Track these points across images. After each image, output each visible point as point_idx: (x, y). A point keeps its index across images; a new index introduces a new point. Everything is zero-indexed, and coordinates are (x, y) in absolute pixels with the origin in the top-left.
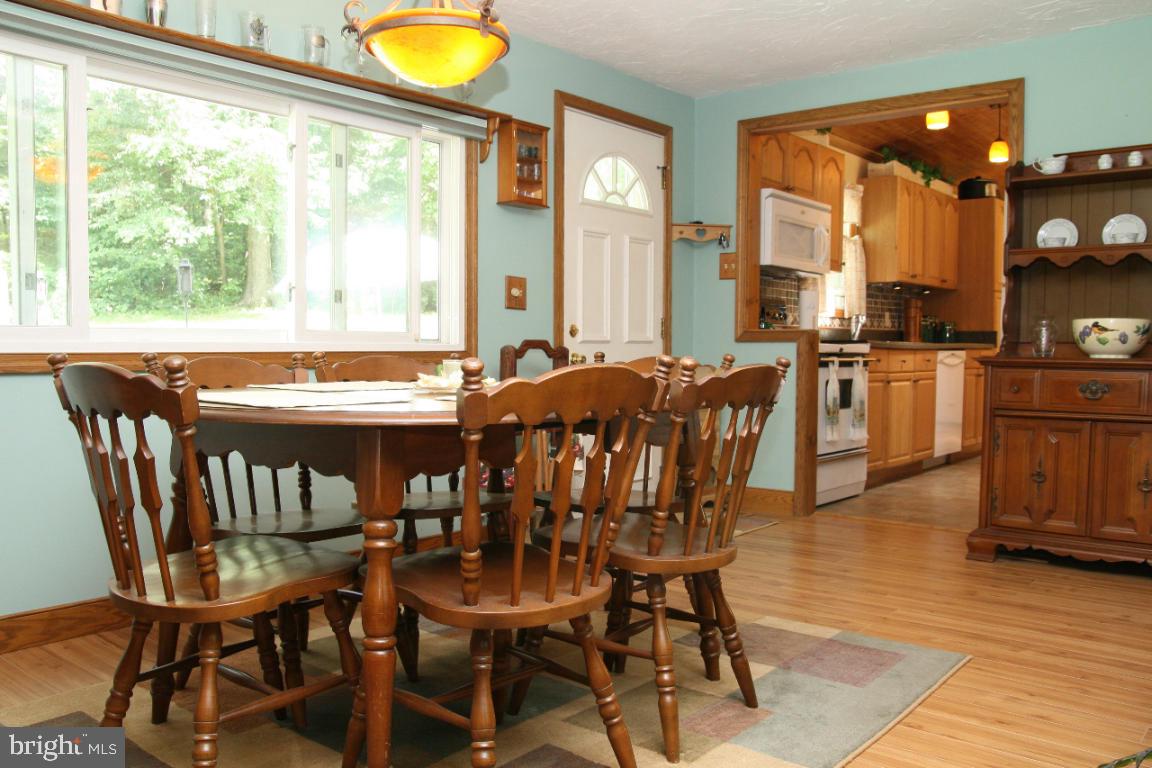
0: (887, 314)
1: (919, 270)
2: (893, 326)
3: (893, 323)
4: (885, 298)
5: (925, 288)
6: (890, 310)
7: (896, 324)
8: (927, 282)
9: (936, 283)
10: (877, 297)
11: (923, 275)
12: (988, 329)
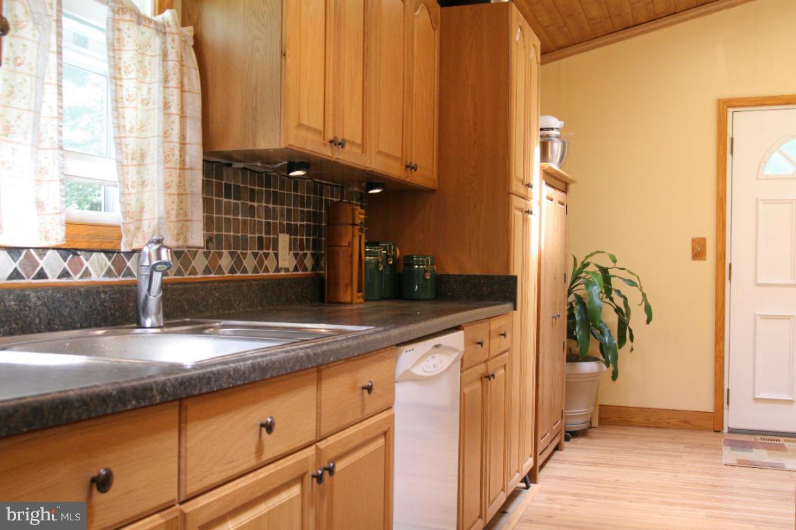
0: (284, 239)
1: (351, 129)
2: (300, 265)
3: (300, 259)
4: (277, 198)
5: (372, 179)
6: (291, 230)
7: (309, 262)
8: (374, 163)
9: (395, 170)
10: (252, 195)
11: (363, 146)
12: (497, 271)
